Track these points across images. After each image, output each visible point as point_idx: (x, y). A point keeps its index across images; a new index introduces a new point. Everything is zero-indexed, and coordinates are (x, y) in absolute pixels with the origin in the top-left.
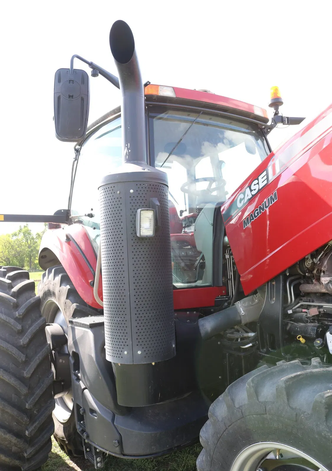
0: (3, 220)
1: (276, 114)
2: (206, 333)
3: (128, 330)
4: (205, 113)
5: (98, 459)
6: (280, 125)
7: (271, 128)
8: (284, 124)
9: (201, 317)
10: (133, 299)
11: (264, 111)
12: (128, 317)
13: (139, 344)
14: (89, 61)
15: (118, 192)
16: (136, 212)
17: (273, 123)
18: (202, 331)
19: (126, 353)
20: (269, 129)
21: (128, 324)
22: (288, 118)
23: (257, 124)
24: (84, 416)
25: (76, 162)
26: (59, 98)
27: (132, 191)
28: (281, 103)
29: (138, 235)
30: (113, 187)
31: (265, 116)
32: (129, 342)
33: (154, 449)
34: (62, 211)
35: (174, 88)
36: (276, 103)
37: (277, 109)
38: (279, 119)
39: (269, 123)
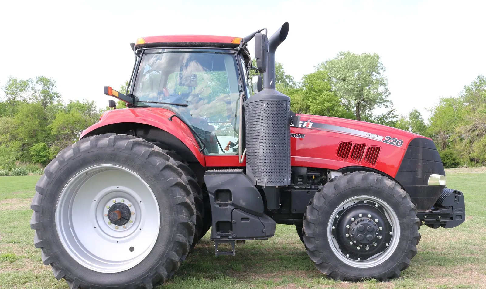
3: (287, 170)
12: (287, 164)
15: (285, 105)
19: (286, 180)
21: (287, 167)
24: (234, 225)
32: (287, 175)
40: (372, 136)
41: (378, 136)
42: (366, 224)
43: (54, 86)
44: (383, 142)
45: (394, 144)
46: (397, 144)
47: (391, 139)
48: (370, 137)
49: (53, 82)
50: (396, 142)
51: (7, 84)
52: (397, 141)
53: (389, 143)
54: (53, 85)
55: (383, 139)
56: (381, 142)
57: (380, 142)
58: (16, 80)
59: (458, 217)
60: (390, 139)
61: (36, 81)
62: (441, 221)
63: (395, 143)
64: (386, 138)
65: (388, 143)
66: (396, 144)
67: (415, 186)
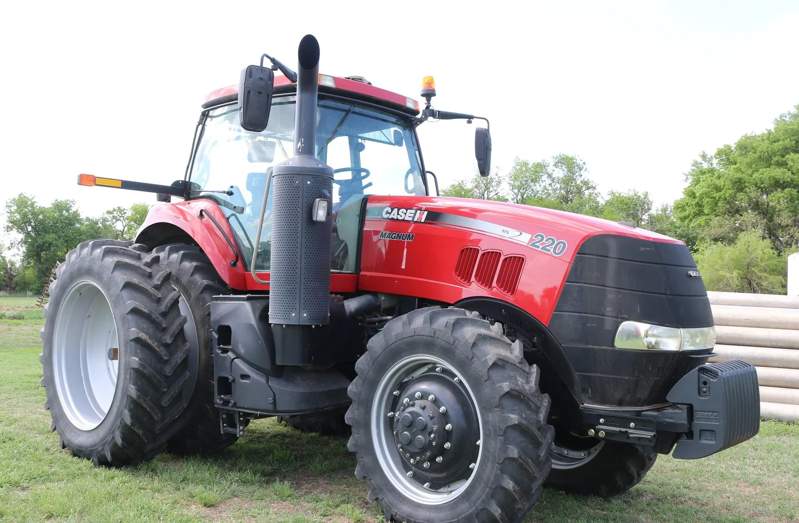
0: (120, 186)
1: (428, 108)
2: (351, 313)
3: (297, 296)
4: (359, 104)
5: (241, 427)
6: (430, 119)
7: (421, 121)
8: (434, 118)
9: (345, 299)
10: (303, 270)
11: (416, 103)
12: (298, 286)
13: (305, 308)
14: (272, 56)
15: (297, 182)
16: (314, 200)
17: (423, 117)
18: (347, 311)
19: (294, 315)
20: (419, 122)
21: (297, 291)
22: (439, 111)
23: (407, 118)
24: (233, 384)
25: (201, 126)
26: (249, 92)
27: (309, 182)
28: (434, 95)
29: (314, 219)
30: (292, 177)
31: (417, 108)
32: (297, 306)
33: (303, 407)
34: (180, 182)
35: (333, 77)
36: (429, 94)
37: (429, 100)
38: (430, 113)
39: (419, 116)
40: (512, 234)
41: (521, 234)
42: (416, 412)
43: (584, 170)
44: (529, 246)
45: (549, 251)
46: (554, 251)
47: (545, 240)
48: (507, 236)
49: (581, 163)
50: (554, 246)
51: (512, 172)
52: (556, 243)
53: (539, 249)
54: (581, 169)
55: (531, 240)
56: (527, 247)
57: (524, 246)
58: (526, 164)
59: (708, 434)
60: (542, 239)
61: (553, 164)
62: (631, 435)
63: (551, 248)
64: (536, 237)
65: (538, 247)
66: (552, 250)
67: (586, 346)
